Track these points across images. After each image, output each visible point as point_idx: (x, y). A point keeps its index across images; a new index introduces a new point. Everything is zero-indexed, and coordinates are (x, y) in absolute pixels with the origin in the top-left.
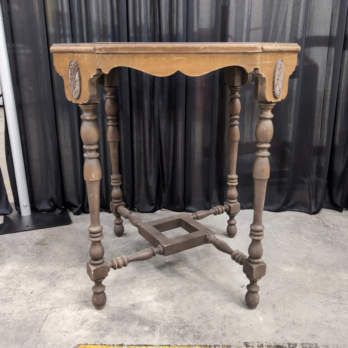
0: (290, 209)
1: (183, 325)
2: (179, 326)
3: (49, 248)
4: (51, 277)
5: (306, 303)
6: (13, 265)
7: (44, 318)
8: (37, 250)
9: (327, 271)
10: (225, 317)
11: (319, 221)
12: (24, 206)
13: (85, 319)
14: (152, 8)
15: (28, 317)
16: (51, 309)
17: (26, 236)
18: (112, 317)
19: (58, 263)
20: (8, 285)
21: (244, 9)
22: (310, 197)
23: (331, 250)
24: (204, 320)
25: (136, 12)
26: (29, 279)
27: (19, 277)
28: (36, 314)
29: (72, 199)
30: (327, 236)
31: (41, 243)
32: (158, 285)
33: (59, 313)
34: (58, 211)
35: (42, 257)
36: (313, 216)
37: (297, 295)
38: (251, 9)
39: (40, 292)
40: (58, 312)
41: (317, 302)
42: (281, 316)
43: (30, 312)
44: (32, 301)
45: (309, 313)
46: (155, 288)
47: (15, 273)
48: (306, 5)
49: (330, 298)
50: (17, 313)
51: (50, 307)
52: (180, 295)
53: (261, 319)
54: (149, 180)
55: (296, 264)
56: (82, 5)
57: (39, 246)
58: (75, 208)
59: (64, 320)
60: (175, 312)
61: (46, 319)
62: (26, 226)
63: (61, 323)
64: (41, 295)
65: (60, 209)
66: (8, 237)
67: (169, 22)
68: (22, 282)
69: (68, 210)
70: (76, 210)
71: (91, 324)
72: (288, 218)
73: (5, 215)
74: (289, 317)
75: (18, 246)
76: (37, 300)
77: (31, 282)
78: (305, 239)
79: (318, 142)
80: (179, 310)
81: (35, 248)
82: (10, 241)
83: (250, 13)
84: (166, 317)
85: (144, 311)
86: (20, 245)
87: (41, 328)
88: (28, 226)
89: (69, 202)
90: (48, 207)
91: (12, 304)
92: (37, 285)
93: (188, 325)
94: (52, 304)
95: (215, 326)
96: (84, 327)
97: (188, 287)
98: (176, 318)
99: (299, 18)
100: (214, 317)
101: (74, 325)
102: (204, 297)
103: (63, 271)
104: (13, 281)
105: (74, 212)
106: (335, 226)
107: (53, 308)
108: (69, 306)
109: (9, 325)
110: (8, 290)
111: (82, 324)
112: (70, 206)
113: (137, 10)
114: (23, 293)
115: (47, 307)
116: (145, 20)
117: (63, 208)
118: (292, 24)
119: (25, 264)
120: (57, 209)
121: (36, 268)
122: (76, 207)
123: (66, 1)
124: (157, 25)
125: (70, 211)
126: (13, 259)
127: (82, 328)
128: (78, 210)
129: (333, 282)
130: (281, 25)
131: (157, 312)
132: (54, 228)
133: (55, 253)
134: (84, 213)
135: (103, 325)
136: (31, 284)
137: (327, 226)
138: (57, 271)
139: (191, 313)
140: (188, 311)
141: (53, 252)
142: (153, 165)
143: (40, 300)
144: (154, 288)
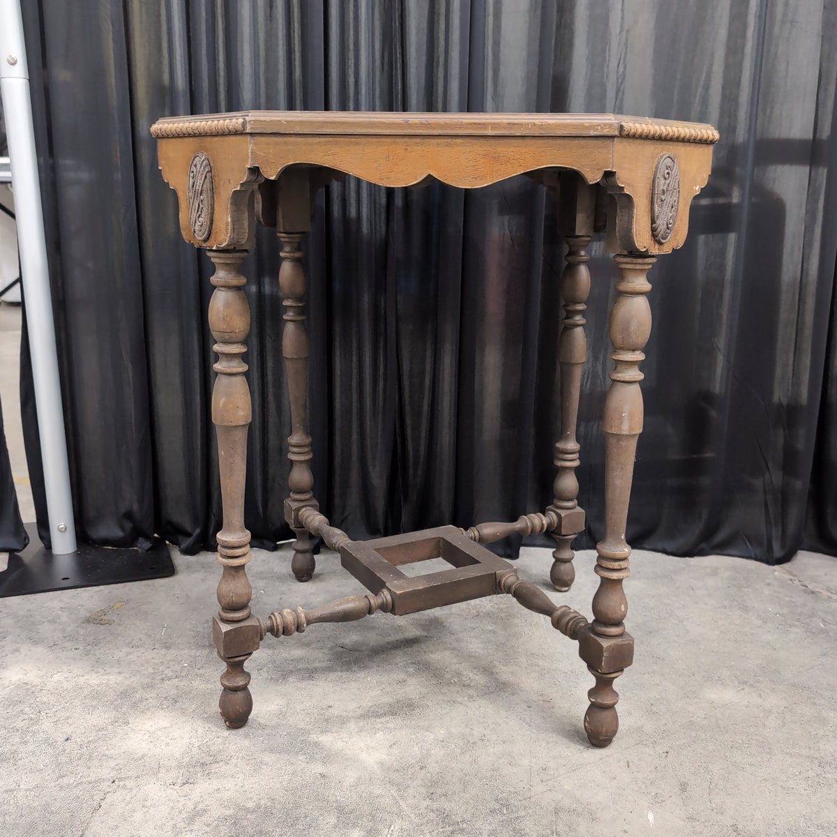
0: (719, 552)
1: (451, 829)
2: (441, 830)
3: (117, 632)
4: (118, 702)
5: (765, 780)
6: (25, 670)
7: (95, 804)
8: (87, 636)
9: (817, 701)
10: (557, 812)
11: (791, 580)
12: (60, 530)
13: (200, 806)
14: (386, 54)
15: (55, 799)
16: (114, 782)
17: (61, 601)
18: (269, 804)
19: (137, 669)
20: (10, 721)
21: (609, 60)
22: (768, 522)
23: (825, 651)
24: (504, 817)
25: (348, 62)
26: (62, 706)
27: (38, 700)
28: (77, 792)
29: (178, 513)
30: (812, 615)
31: (97, 619)
32: (387, 728)
33: (135, 791)
34: (143, 545)
35: (97, 652)
36: (776, 567)
37: (743, 759)
38: (625, 59)
39: (90, 739)
40: (131, 789)
41: (795, 778)
42: (703, 811)
43: (62, 787)
44: (67, 760)
45: (775, 805)
46: (380, 735)
47: (29, 689)
48: (757, 52)
49: (828, 768)
50: (27, 790)
51: (111, 775)
52: (442, 752)
53: (651, 817)
54: (371, 469)
55: (736, 682)
56: (218, 44)
57: (91, 627)
58: (186, 538)
59: (146, 810)
60: (431, 796)
61: (100, 807)
62: (64, 579)
63: (138, 816)
64: (92, 746)
65: (148, 537)
66: (15, 602)
67: (425, 87)
68: (43, 714)
69: (167, 542)
70: (187, 542)
71: (215, 820)
72: (714, 572)
73: (11, 552)
74: (722, 814)
75: (38, 627)
76: (79, 759)
77: (68, 714)
78: (759, 622)
79: (789, 382)
80: (439, 791)
81: (82, 632)
82: (21, 613)
83: (621, 69)
84: (406, 809)
85: (351, 791)
86: (45, 624)
87: (86, 829)
88: (68, 578)
89: (170, 523)
90: (117, 533)
91: (15, 767)
92: (82, 721)
93: (463, 830)
94: (117, 767)
95: (532, 833)
96: (195, 827)
97: (463, 735)
98: (433, 811)
99: (740, 81)
100: (530, 811)
101: (172, 822)
102: (503, 760)
103: (148, 688)
104: (22, 711)
105: (184, 546)
106: (832, 593)
107: (121, 779)
108: (160, 775)
109: (4, 818)
110: (9, 732)
111: (191, 820)
112: (173, 533)
113: (349, 59)
114: (46, 740)
115: (106, 777)
116: (369, 81)
117: (155, 537)
118: (724, 96)
119: (54, 669)
120: (141, 539)
121: (82, 679)
122: (188, 535)
123: (180, 2)
124: (397, 95)
125: (173, 544)
126: (26, 655)
127: (192, 830)
128: (192, 543)
129: (834, 728)
130: (698, 98)
131: (384, 794)
132: (130, 583)
133: (131, 643)
134: (208, 551)
135: (245, 823)
136: (68, 718)
137: (813, 592)
138: (134, 688)
139: (472, 799)
140: (462, 794)
141: (127, 641)
142: (379, 433)
143: (88, 757)
144: (378, 735)
